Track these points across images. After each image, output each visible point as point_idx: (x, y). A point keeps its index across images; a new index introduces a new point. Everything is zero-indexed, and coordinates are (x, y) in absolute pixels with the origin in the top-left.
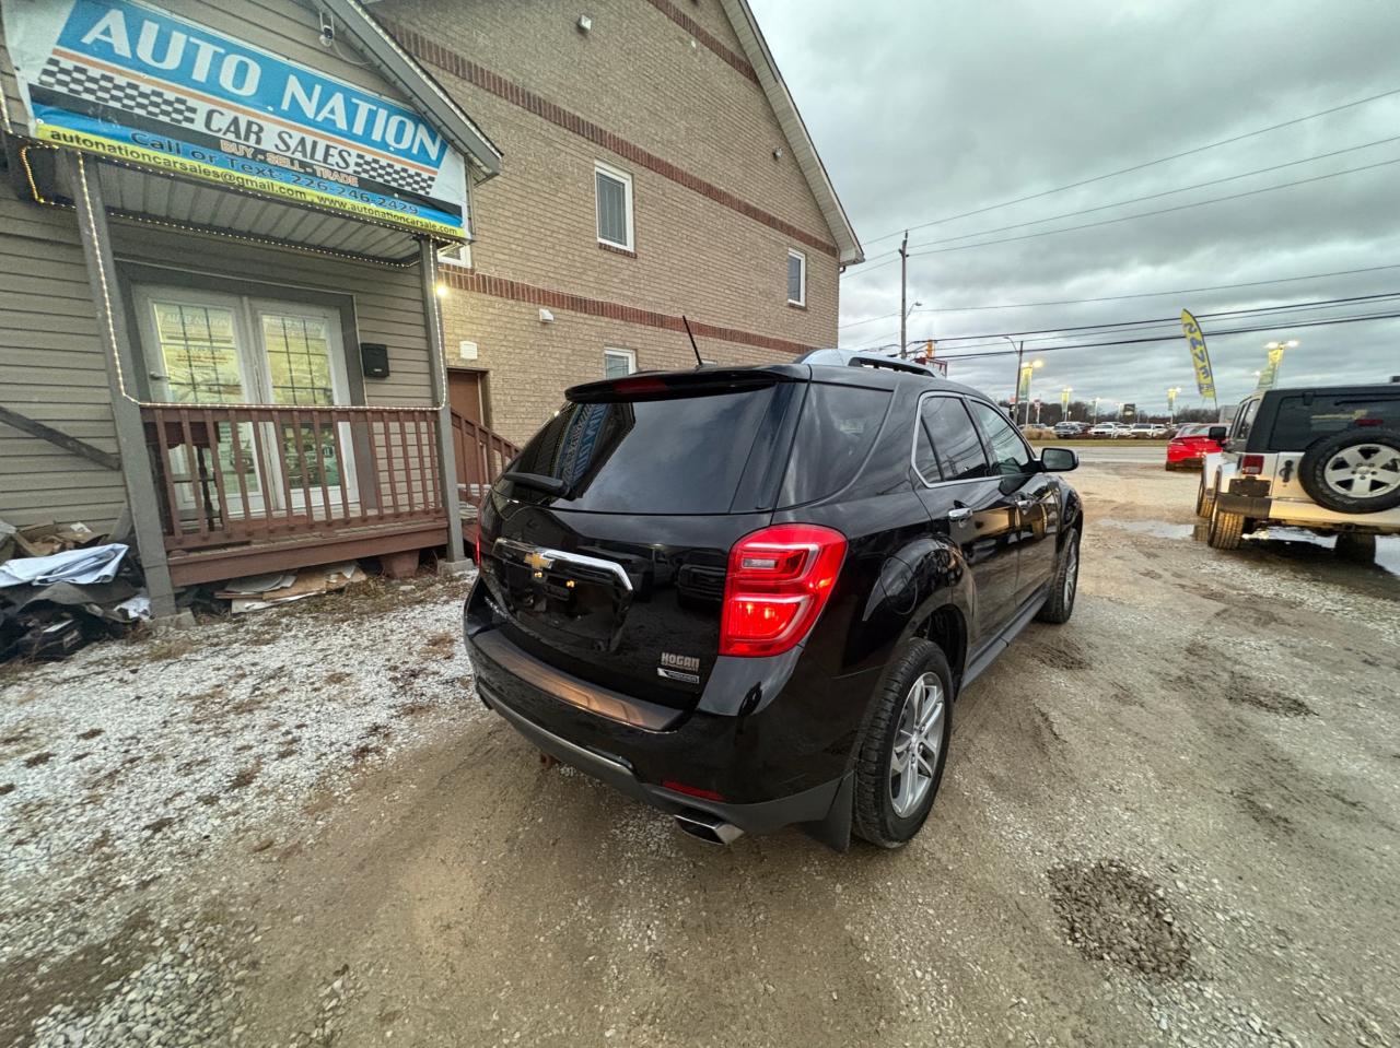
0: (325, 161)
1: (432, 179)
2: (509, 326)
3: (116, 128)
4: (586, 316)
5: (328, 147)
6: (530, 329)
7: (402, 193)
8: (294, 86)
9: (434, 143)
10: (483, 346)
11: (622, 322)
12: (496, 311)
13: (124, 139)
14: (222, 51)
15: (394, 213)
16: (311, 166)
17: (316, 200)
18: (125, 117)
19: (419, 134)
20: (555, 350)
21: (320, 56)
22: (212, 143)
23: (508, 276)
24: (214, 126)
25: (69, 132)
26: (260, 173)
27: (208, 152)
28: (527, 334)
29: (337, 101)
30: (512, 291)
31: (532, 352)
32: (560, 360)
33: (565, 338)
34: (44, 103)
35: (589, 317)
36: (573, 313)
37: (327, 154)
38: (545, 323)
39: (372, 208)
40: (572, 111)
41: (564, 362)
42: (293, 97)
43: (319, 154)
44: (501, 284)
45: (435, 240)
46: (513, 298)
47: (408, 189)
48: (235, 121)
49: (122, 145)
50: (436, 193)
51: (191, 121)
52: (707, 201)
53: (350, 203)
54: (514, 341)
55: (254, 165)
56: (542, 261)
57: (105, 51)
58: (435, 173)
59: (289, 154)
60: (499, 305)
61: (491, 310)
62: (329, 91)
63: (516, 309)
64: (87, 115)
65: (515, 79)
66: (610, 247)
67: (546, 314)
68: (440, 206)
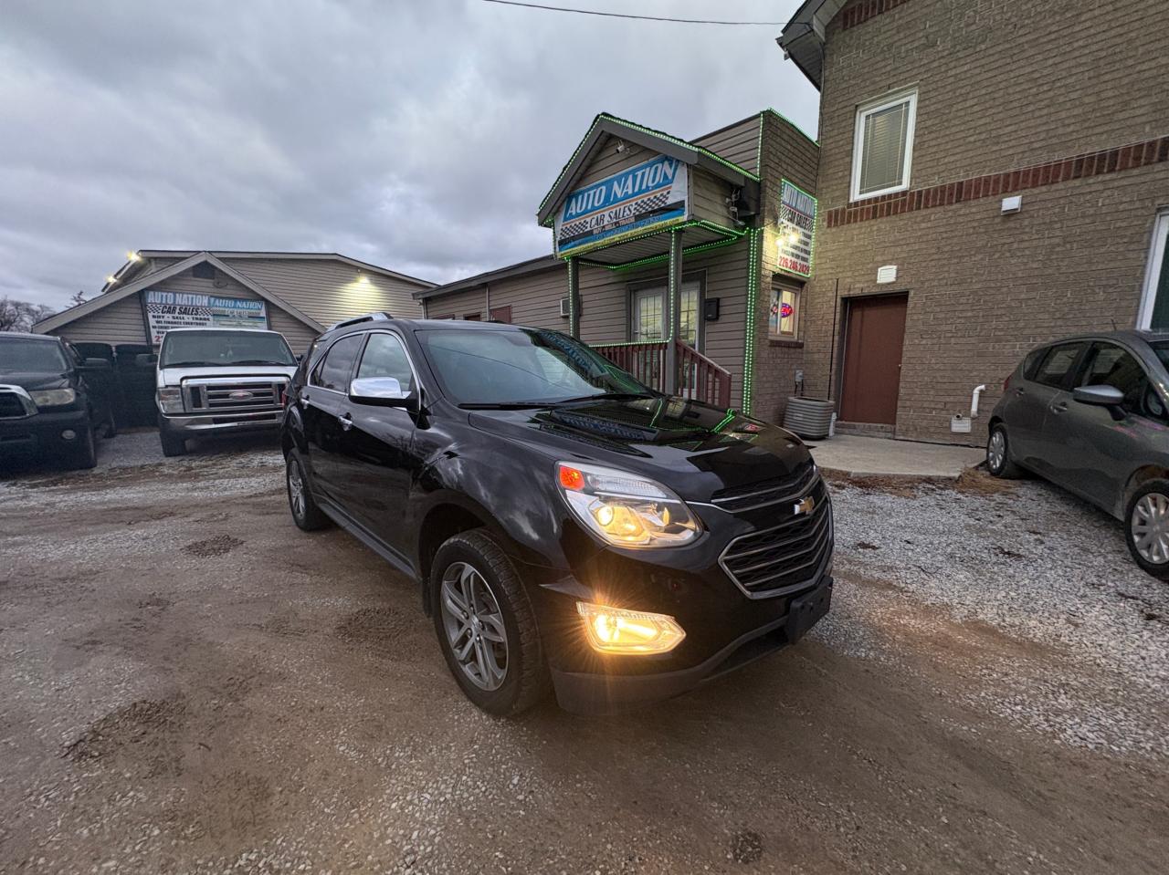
1: (669, 193)
2: (946, 235)
5: (625, 208)
6: (982, 231)
7: (654, 212)
8: (616, 186)
9: (672, 168)
10: (905, 267)
12: (930, 224)
13: (573, 247)
14: (596, 190)
15: (648, 227)
16: (618, 222)
17: (618, 239)
18: (575, 238)
19: (664, 169)
21: (626, 161)
22: (592, 233)
23: (957, 178)
24: (592, 226)
25: (564, 252)
26: (604, 237)
27: (591, 237)
28: (975, 237)
29: (630, 180)
34: (562, 245)
39: (640, 230)
42: (615, 192)
43: (621, 215)
45: (675, 230)
46: (958, 201)
47: (656, 207)
48: (597, 219)
49: (573, 249)
50: (670, 201)
51: (587, 228)
53: (630, 233)
55: (601, 235)
57: (571, 216)
58: (670, 188)
59: (612, 222)
60: (934, 215)
61: (924, 225)
62: (627, 176)
63: (961, 212)
64: (567, 243)
67: (1012, 203)
68: (673, 207)
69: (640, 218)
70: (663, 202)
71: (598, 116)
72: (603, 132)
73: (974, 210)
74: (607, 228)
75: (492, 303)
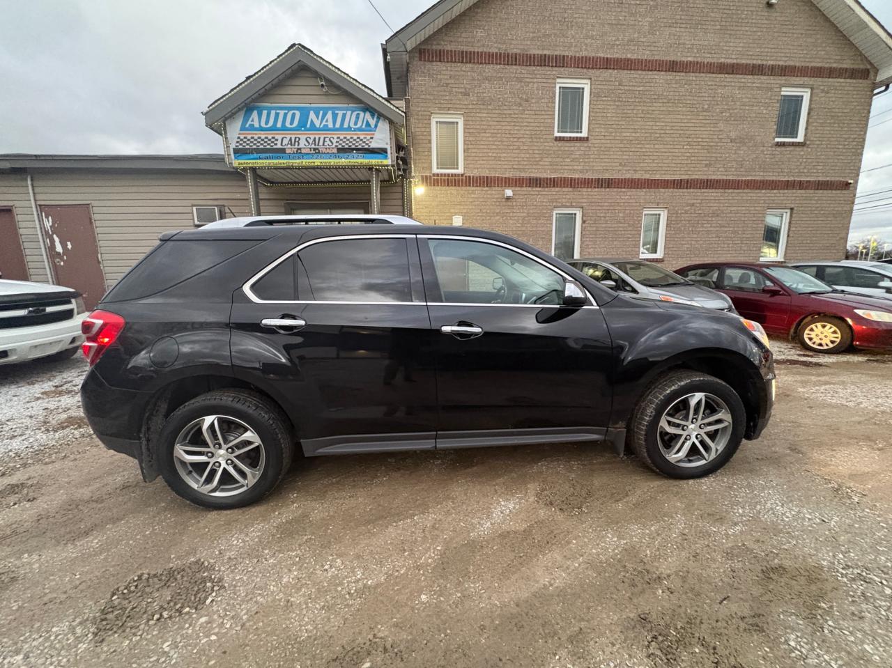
0: (323, 145)
1: (372, 138)
2: (483, 203)
3: (255, 155)
4: (539, 189)
5: (325, 138)
6: (498, 204)
7: (358, 150)
8: (312, 115)
9: (373, 119)
10: (466, 218)
11: (571, 189)
12: (475, 196)
13: (257, 159)
14: (286, 111)
15: (352, 161)
16: (317, 149)
17: (319, 164)
18: (258, 151)
19: (366, 117)
20: (515, 214)
21: (323, 97)
22: (283, 151)
23: (485, 173)
24: (284, 144)
25: (242, 161)
26: (299, 158)
27: (281, 155)
28: (495, 207)
29: (329, 115)
30: (486, 182)
31: (498, 218)
32: (518, 221)
33: (523, 206)
34: (238, 153)
35: (543, 189)
36: (530, 189)
37: (324, 141)
38: (508, 198)
39: (344, 161)
40: (540, 52)
41: (521, 222)
42: (312, 120)
43: (321, 143)
44: (480, 179)
45: (376, 169)
46: (487, 186)
47: (360, 147)
48: (291, 139)
49: (256, 161)
50: (373, 145)
51: (276, 144)
52: (670, 76)
53: (333, 162)
54: (486, 212)
55: (297, 155)
56: (510, 159)
57: (252, 128)
58: (373, 134)
59: (309, 146)
60: (478, 191)
61: (473, 196)
62: (326, 111)
63: (489, 192)
64: (247, 153)
65: (499, 49)
66: (564, 137)
67: (509, 192)
68: (376, 150)
69: (342, 151)
70: (367, 144)
71: (294, 45)
72: (300, 61)
73: (494, 192)
74: (303, 151)
75: (38, 197)
